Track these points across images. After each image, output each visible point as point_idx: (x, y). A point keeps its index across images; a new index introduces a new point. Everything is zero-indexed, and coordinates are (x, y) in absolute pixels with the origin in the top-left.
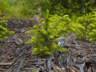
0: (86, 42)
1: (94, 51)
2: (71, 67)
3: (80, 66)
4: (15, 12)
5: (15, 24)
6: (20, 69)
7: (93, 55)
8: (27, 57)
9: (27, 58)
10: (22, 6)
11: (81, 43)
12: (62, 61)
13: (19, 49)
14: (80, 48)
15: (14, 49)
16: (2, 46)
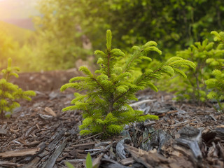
0: (201, 106)
1: (221, 119)
2: (170, 148)
3: (190, 142)
4: (31, 59)
5: (33, 83)
6: (56, 163)
7: (218, 127)
8: (68, 141)
9: (70, 143)
10: (46, 45)
11: (190, 108)
12: (149, 141)
13: (50, 128)
14: (187, 116)
15: (37, 128)
16: (11, 123)
